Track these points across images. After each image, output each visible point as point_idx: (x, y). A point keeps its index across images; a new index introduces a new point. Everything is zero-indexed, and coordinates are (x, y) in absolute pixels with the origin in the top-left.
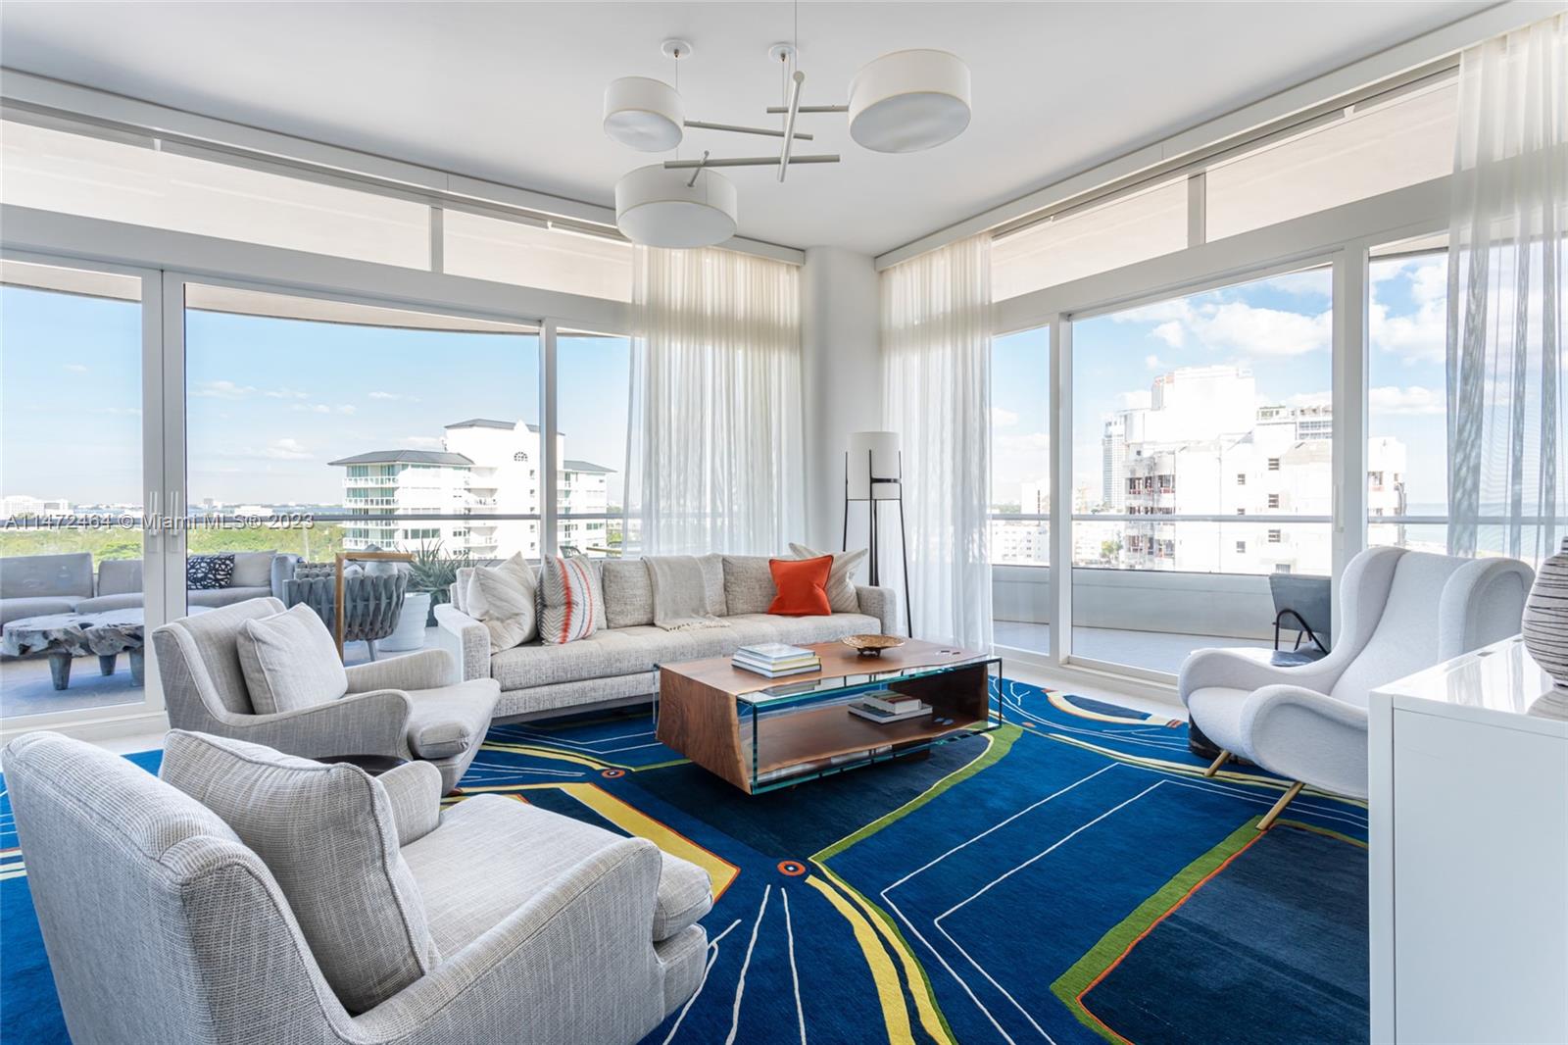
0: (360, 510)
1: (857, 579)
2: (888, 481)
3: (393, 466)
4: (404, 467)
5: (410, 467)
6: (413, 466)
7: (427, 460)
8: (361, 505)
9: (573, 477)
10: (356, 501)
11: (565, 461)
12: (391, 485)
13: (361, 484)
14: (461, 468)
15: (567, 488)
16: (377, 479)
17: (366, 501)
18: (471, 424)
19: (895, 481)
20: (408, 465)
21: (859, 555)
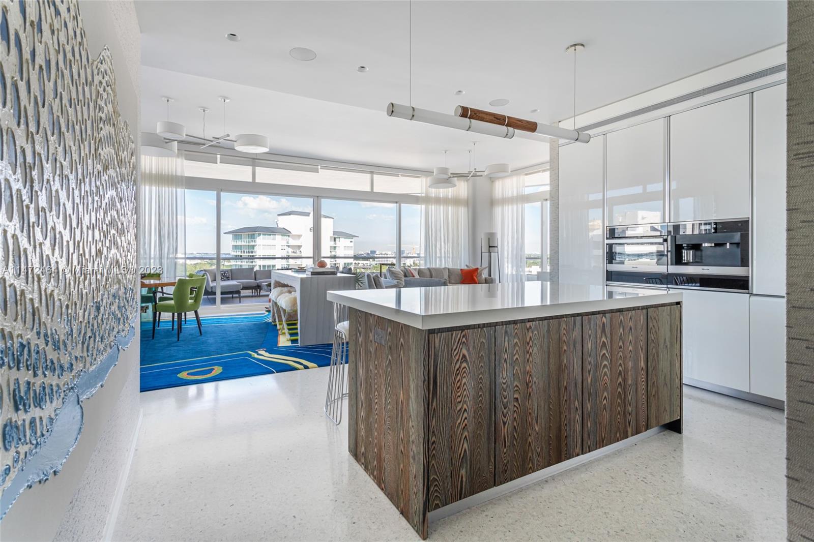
0: (238, 255)
1: (485, 275)
2: (494, 247)
3: (254, 234)
4: (259, 235)
5: (262, 235)
6: (263, 234)
7: (270, 231)
8: (239, 254)
9: (337, 240)
10: (236, 251)
11: (334, 232)
12: (253, 244)
13: (239, 243)
14: (285, 235)
15: (335, 245)
16: (246, 241)
17: (242, 251)
18: (289, 213)
19: (496, 247)
20: (261, 234)
21: (485, 268)
